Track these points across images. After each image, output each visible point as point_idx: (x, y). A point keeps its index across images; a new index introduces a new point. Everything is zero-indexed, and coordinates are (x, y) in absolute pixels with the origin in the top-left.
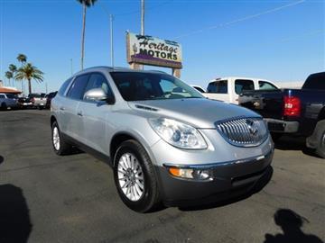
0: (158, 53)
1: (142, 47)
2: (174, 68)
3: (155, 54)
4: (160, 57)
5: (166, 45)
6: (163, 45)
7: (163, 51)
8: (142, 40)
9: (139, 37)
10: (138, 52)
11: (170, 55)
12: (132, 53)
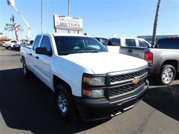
1: (61, 21)
2: (78, 31)
3: (68, 24)
4: (70, 26)
5: (74, 20)
7: (72, 23)
8: (61, 18)
10: (59, 24)
11: (76, 25)
12: (56, 24)
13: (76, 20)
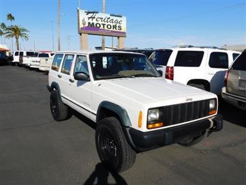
0: (104, 25)
1: (90, 21)
2: (118, 37)
3: (102, 26)
4: (106, 28)
5: (112, 18)
6: (109, 18)
7: (109, 23)
8: (90, 15)
9: (88, 13)
10: (87, 25)
11: (114, 27)
12: (81, 26)
13: (115, 18)
